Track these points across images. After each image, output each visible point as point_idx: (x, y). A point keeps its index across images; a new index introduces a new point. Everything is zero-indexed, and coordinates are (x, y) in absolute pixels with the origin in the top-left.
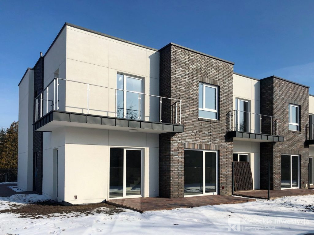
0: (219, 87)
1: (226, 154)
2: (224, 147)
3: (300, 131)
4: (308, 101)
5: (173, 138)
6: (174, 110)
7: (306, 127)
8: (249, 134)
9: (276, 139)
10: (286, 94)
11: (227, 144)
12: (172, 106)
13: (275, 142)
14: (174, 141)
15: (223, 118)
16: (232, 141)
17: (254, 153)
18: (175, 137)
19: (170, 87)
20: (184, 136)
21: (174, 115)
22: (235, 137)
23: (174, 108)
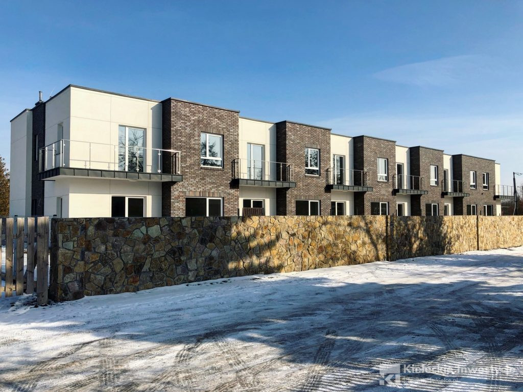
0: (223, 136)
1: (231, 200)
2: (229, 194)
3: (320, 175)
5: (174, 187)
6: (174, 160)
7: (327, 171)
8: (255, 181)
10: (302, 138)
11: (232, 191)
12: (173, 156)
13: (288, 188)
14: (174, 190)
15: (228, 166)
16: (238, 187)
18: (176, 186)
19: (170, 138)
20: (186, 185)
21: (174, 164)
23: (174, 158)
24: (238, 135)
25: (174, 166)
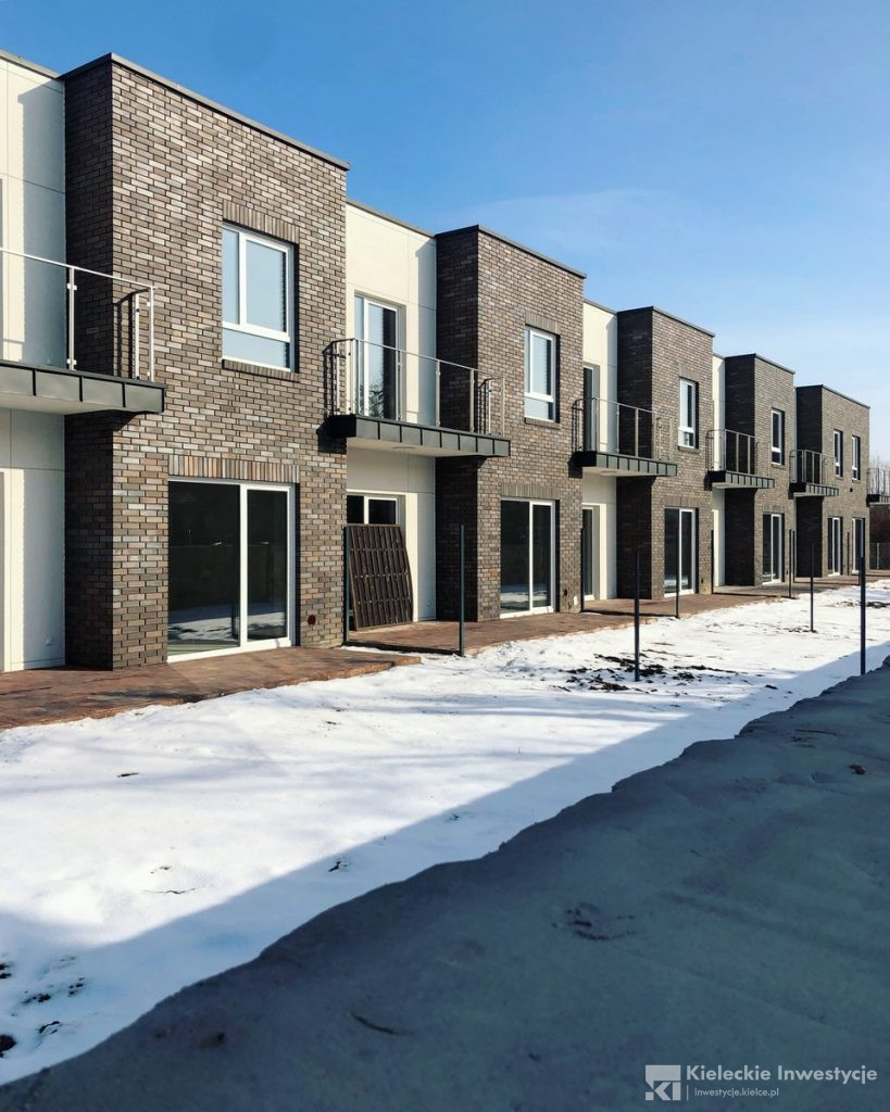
0: (296, 247)
1: (323, 496)
2: (316, 472)
3: (558, 421)
4: (580, 321)
5: (125, 434)
6: (125, 322)
7: (574, 408)
8: (400, 425)
9: (485, 448)
10: (517, 291)
11: (326, 461)
12: (119, 305)
13: (483, 458)
14: (126, 447)
15: (312, 366)
16: (342, 449)
17: (415, 495)
18: (129, 432)
19: (109, 230)
20: (167, 427)
21: (125, 341)
22: (354, 435)
23: (125, 316)
24: (343, 251)
25: (125, 348)
